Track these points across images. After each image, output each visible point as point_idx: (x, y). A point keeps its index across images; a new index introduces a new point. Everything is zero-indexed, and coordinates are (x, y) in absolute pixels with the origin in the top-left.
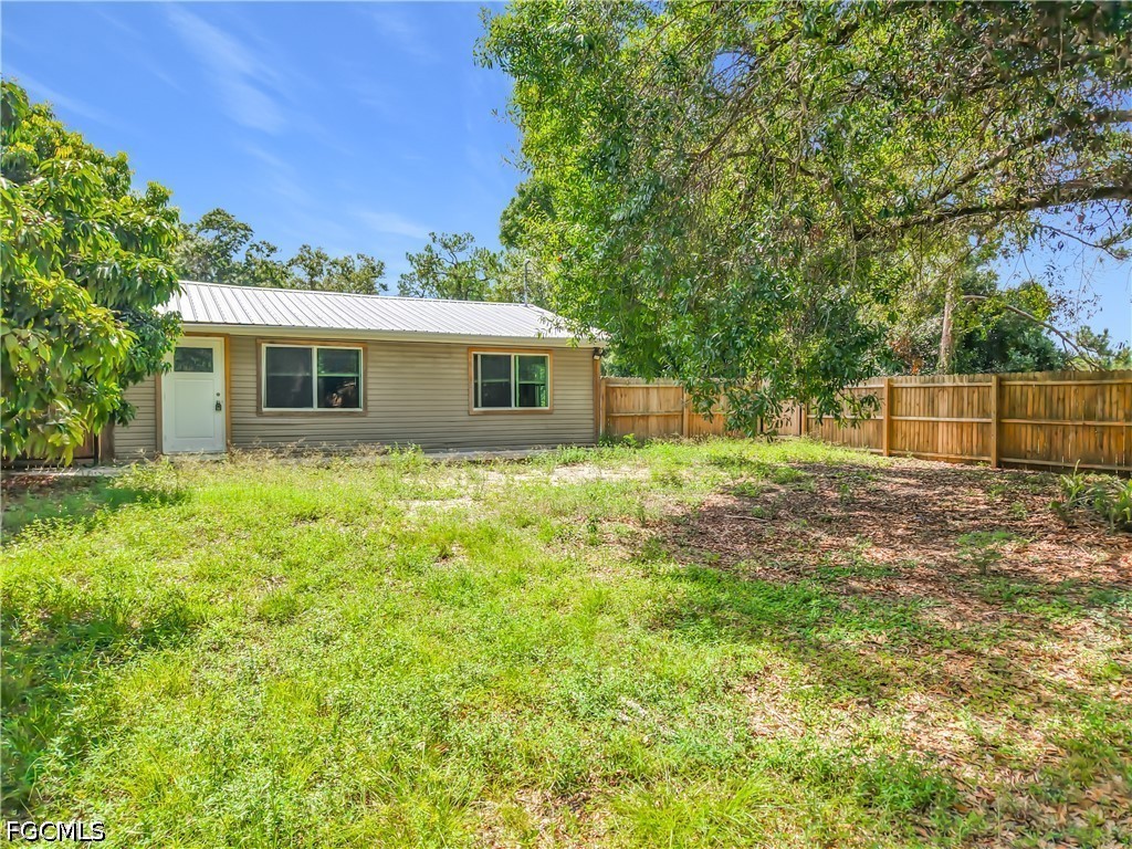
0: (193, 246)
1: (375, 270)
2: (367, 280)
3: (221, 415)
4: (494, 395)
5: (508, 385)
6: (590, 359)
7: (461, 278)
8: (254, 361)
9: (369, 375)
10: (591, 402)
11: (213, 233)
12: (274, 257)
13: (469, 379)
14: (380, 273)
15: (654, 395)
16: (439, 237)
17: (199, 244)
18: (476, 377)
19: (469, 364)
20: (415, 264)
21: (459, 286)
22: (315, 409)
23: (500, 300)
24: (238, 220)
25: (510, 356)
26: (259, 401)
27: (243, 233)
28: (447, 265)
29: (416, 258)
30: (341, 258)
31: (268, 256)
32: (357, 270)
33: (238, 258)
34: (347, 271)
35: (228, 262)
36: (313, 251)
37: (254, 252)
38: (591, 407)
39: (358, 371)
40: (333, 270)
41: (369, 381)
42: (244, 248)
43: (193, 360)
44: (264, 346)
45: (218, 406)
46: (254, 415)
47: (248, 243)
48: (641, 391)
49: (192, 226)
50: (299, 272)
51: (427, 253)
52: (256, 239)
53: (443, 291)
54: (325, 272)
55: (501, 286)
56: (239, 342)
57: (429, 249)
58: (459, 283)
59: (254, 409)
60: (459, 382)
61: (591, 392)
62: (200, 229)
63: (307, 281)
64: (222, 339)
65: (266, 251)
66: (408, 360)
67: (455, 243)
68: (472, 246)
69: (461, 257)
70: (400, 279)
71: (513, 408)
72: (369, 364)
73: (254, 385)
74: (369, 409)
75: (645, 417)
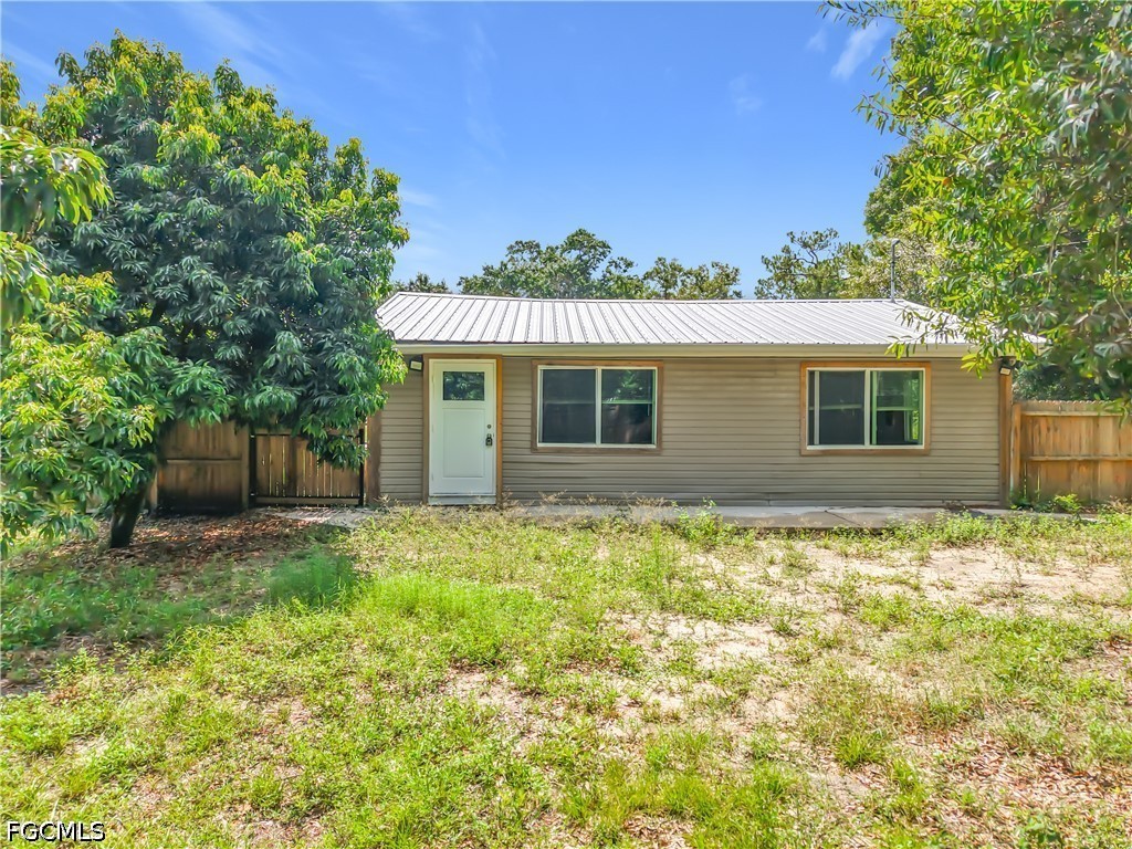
0: (556, 266)
1: (729, 277)
2: (720, 287)
3: (492, 452)
4: (837, 427)
5: (860, 413)
6: (995, 374)
7: (822, 278)
8: (529, 386)
9: (665, 402)
10: (995, 438)
11: (575, 253)
12: (631, 272)
13: (801, 406)
14: (734, 280)
15: (1108, 428)
16: (797, 236)
17: (562, 264)
18: (812, 403)
19: (801, 384)
20: (771, 267)
21: (819, 286)
22: (598, 445)
23: (860, 296)
24: (599, 237)
25: (863, 372)
26: (533, 435)
27: (601, 250)
28: (806, 266)
29: (773, 260)
30: (696, 268)
31: (625, 271)
32: (711, 278)
33: (596, 275)
34: (700, 278)
35: (587, 280)
36: (668, 262)
37: (612, 269)
38: (995, 446)
39: (651, 398)
40: (688, 280)
41: (666, 409)
42: (603, 265)
43: (462, 387)
44: (541, 367)
45: (489, 441)
46: (528, 451)
47: (607, 260)
48: (1084, 424)
49: (557, 248)
50: (654, 285)
51: (784, 255)
52: (614, 255)
53: (801, 293)
54: (679, 283)
55: (862, 280)
56: (514, 364)
57: (787, 250)
58: (819, 284)
59: (528, 444)
60: (790, 408)
61: (994, 424)
62: (564, 251)
63: (662, 294)
64: (494, 361)
65: (623, 267)
66: (716, 381)
67: (816, 241)
68: (835, 242)
69: (823, 255)
70: (757, 285)
71: (867, 446)
72: (665, 388)
73: (529, 415)
74: (665, 445)
75: (1092, 463)
